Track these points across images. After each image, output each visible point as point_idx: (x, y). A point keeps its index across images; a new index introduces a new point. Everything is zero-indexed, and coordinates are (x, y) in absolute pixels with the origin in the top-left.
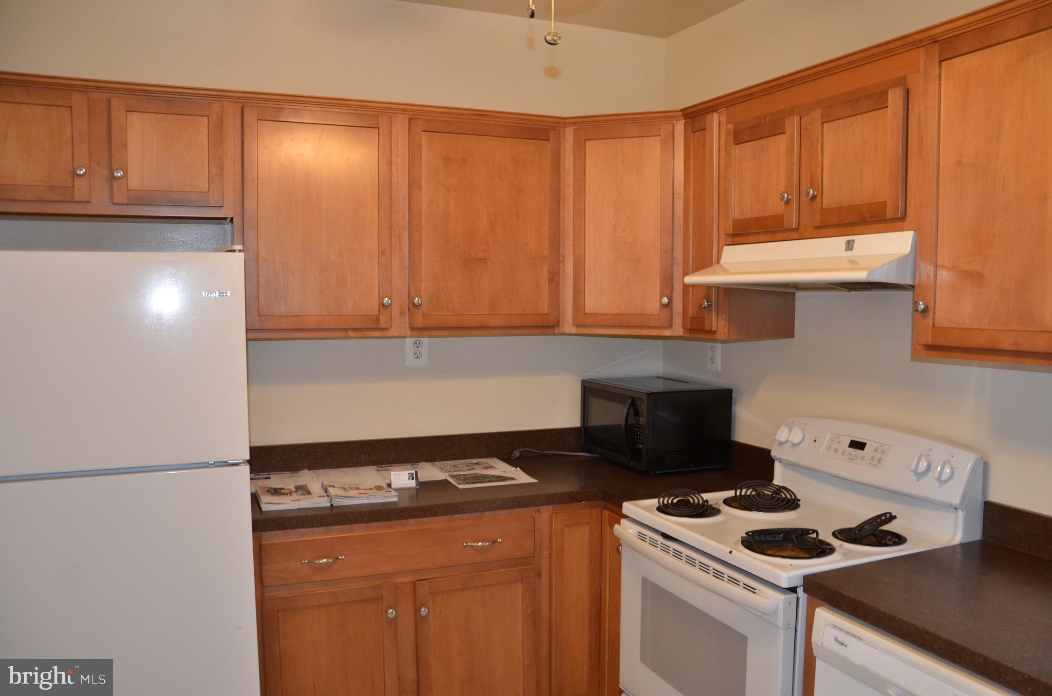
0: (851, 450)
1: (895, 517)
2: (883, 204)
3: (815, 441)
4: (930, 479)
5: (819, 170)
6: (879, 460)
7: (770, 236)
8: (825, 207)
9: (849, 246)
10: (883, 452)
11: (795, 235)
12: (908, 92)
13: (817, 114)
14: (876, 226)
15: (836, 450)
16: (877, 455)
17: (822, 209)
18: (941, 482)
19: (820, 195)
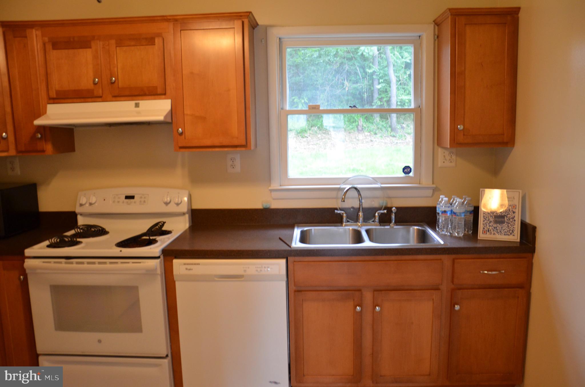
0: (127, 200)
1: (165, 222)
2: (156, 88)
3: (104, 200)
4: (172, 205)
5: (116, 69)
6: (144, 202)
7: (82, 100)
8: (120, 87)
9: (137, 105)
10: (145, 198)
11: (100, 99)
12: (163, 39)
13: (113, 42)
14: (150, 97)
15: (118, 202)
16: (143, 200)
17: (118, 87)
18: (178, 204)
19: (117, 81)
